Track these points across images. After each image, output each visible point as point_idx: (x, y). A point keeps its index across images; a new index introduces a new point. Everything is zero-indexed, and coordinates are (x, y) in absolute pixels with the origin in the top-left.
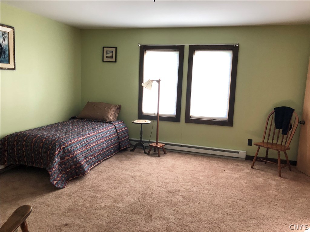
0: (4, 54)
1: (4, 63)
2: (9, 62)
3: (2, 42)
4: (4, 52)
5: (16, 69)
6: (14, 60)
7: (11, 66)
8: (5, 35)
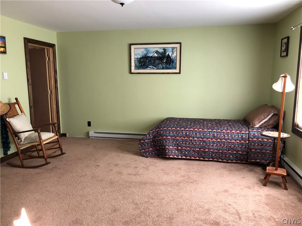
0: (172, 63)
1: (172, 69)
2: (175, 68)
3: (171, 55)
4: (173, 62)
5: (181, 73)
6: (180, 66)
7: (177, 71)
8: (174, 50)
